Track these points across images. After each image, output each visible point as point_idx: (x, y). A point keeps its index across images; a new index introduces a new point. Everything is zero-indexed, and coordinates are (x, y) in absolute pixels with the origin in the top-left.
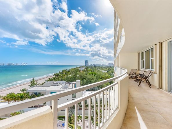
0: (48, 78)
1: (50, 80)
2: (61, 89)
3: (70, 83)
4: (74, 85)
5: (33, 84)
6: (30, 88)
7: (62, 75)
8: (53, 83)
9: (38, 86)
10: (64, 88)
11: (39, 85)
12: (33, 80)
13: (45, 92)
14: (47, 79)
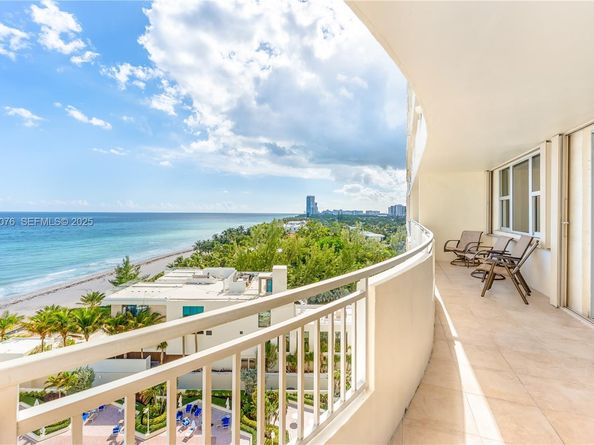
0: (175, 258)
1: (181, 264)
2: (221, 296)
3: (251, 277)
4: (264, 282)
5: (123, 276)
6: (115, 292)
7: (225, 248)
8: (194, 277)
9: (140, 284)
10: (229, 294)
11: (144, 279)
12: (127, 263)
13: (165, 307)
14: (172, 260)
